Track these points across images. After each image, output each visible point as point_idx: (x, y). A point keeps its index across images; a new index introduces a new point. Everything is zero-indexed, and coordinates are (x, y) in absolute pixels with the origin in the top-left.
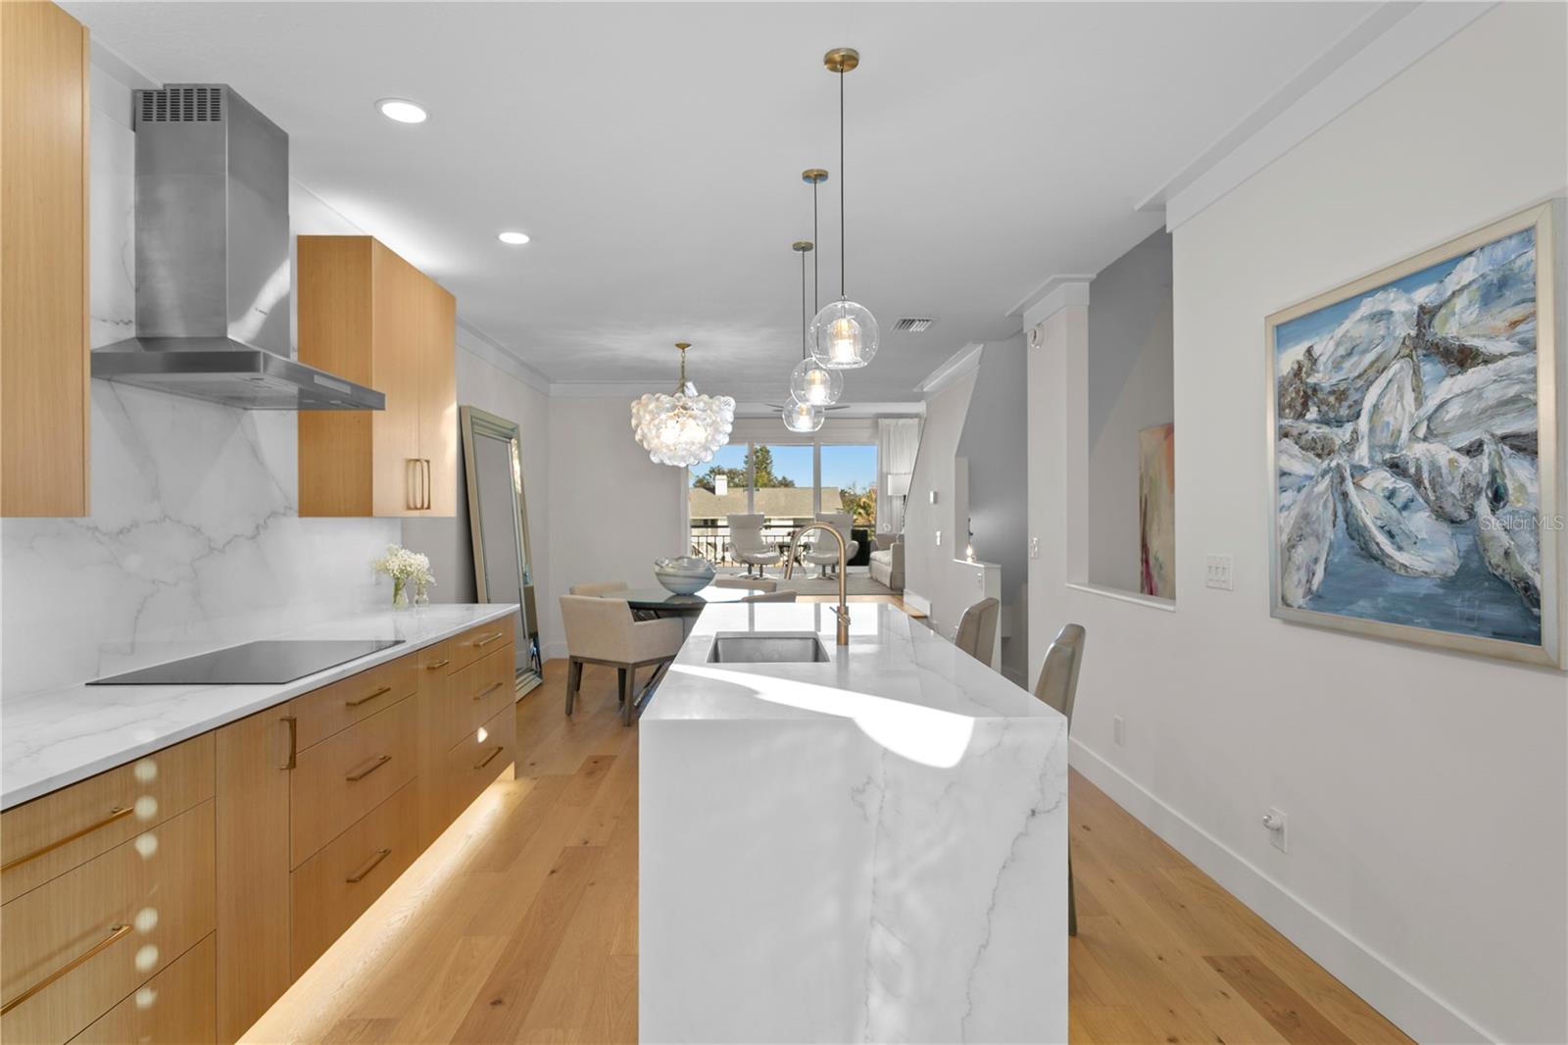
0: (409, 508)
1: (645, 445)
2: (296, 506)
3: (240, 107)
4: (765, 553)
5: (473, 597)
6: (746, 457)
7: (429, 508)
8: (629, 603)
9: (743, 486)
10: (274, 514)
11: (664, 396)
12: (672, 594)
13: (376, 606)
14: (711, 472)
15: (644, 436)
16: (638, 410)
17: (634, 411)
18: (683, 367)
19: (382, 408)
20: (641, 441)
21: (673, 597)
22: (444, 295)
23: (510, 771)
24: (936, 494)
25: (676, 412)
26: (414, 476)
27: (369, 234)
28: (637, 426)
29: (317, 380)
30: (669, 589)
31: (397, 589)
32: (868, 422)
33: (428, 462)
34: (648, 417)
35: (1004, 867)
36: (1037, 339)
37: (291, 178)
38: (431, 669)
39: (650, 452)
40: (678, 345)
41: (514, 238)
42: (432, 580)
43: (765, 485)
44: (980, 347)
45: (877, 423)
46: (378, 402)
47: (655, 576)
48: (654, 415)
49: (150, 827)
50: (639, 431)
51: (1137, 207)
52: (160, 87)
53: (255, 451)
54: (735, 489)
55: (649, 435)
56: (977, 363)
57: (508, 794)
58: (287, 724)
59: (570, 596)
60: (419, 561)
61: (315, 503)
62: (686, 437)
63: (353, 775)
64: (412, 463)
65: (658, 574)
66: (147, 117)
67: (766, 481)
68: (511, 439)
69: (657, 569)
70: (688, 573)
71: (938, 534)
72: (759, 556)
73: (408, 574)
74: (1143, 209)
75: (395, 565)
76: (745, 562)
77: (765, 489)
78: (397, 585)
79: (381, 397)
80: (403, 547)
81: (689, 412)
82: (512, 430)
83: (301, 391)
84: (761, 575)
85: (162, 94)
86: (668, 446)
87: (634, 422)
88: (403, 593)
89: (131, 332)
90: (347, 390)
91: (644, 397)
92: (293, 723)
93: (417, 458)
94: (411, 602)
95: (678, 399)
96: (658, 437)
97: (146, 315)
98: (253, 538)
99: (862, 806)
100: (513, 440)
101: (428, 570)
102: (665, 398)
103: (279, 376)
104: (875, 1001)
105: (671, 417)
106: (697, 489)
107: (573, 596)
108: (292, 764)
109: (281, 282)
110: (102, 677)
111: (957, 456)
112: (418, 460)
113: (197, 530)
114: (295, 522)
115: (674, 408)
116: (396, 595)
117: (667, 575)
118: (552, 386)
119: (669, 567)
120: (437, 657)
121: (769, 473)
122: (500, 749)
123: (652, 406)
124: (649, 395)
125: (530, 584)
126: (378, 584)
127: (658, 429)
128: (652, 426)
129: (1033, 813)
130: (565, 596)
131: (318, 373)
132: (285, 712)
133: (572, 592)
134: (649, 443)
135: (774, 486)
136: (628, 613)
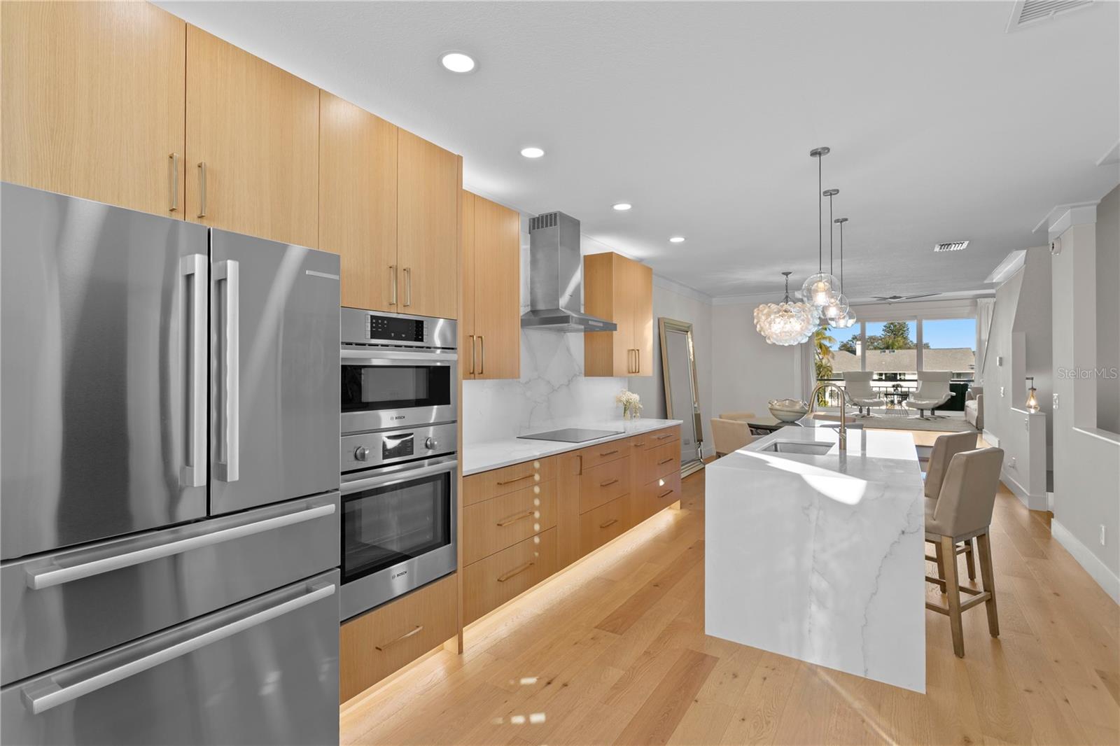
0: (629, 372)
1: (762, 333)
2: (583, 372)
3: (563, 216)
4: (871, 399)
5: (665, 417)
6: (885, 326)
7: (638, 372)
8: (748, 424)
9: (881, 349)
10: (575, 375)
11: (773, 305)
12: (780, 421)
13: (617, 418)
14: (853, 339)
15: (762, 328)
16: (758, 314)
17: (755, 314)
18: (787, 286)
19: (616, 330)
20: (760, 331)
21: (781, 423)
22: (645, 268)
23: (678, 504)
24: (1001, 359)
25: (781, 313)
26: (632, 358)
27: (611, 251)
28: (757, 323)
29: (590, 322)
30: (777, 418)
31: (625, 410)
32: (968, 302)
33: (638, 350)
34: (763, 318)
35: (885, 557)
36: (1055, 249)
37: (581, 233)
38: (636, 446)
39: (765, 337)
40: (783, 274)
41: (677, 240)
42: (641, 406)
43: (900, 348)
44: (1023, 253)
45: (976, 302)
46: (613, 327)
47: (769, 411)
48: (768, 315)
49: (537, 484)
50: (758, 326)
51: (1098, 163)
52: (538, 216)
53: (568, 350)
54: (874, 351)
55: (764, 327)
56: (1023, 263)
57: (676, 514)
58: (579, 458)
59: (719, 419)
60: (635, 397)
61: (591, 371)
62: (788, 327)
63: (604, 484)
64: (631, 352)
65: (771, 409)
66: (534, 228)
67: (901, 344)
68: (687, 332)
69: (770, 406)
70: (788, 409)
71: (1002, 388)
72: (867, 401)
73: (630, 403)
74: (1102, 164)
75: (624, 399)
76: (855, 404)
77: (900, 351)
78: (625, 408)
79: (616, 325)
80: (629, 391)
81: (790, 313)
82: (688, 327)
83: (585, 328)
84: (869, 414)
85: (538, 218)
86: (776, 334)
87: (755, 321)
88: (628, 412)
89: (529, 309)
90: (601, 325)
91: (761, 306)
92: (581, 457)
93: (633, 348)
94: (631, 417)
95: (782, 306)
96: (770, 329)
97: (533, 303)
98: (568, 385)
99: (808, 515)
100: (689, 333)
101: (640, 401)
102: (773, 306)
103: (576, 323)
104: (814, 608)
105: (778, 317)
106: (841, 352)
107: (721, 420)
108: (581, 474)
109: (578, 277)
110: (521, 436)
111: (1013, 331)
112: (633, 350)
113: (549, 382)
114: (583, 379)
115: (779, 312)
116: (625, 413)
117: (777, 410)
118: (714, 299)
119: (776, 405)
120: (639, 440)
121: (905, 338)
122: (672, 491)
123: (765, 312)
124: (764, 305)
125: (699, 412)
126: (617, 407)
127: (770, 324)
128: (766, 323)
129: (903, 532)
130: (716, 419)
131: (591, 320)
132: (578, 453)
133: (720, 417)
134: (764, 332)
135: (909, 348)
136: (748, 430)
